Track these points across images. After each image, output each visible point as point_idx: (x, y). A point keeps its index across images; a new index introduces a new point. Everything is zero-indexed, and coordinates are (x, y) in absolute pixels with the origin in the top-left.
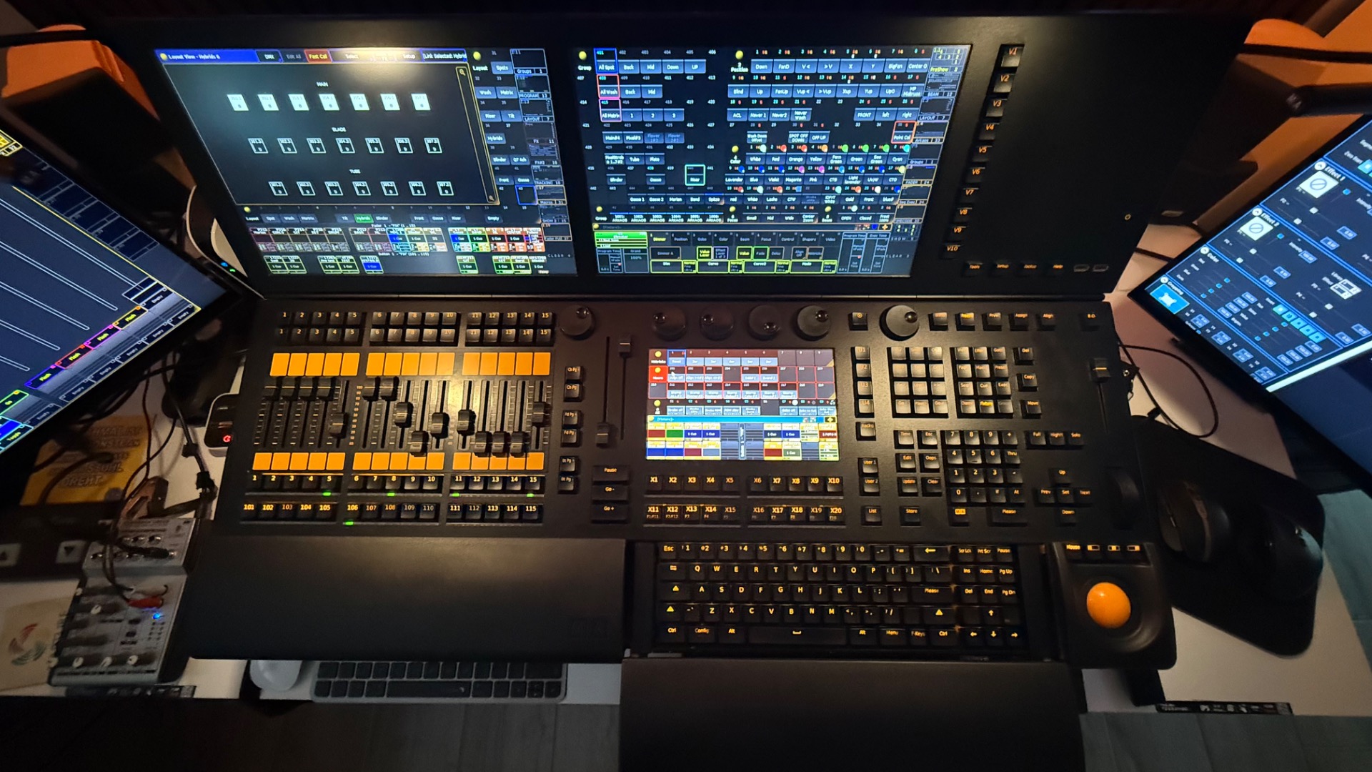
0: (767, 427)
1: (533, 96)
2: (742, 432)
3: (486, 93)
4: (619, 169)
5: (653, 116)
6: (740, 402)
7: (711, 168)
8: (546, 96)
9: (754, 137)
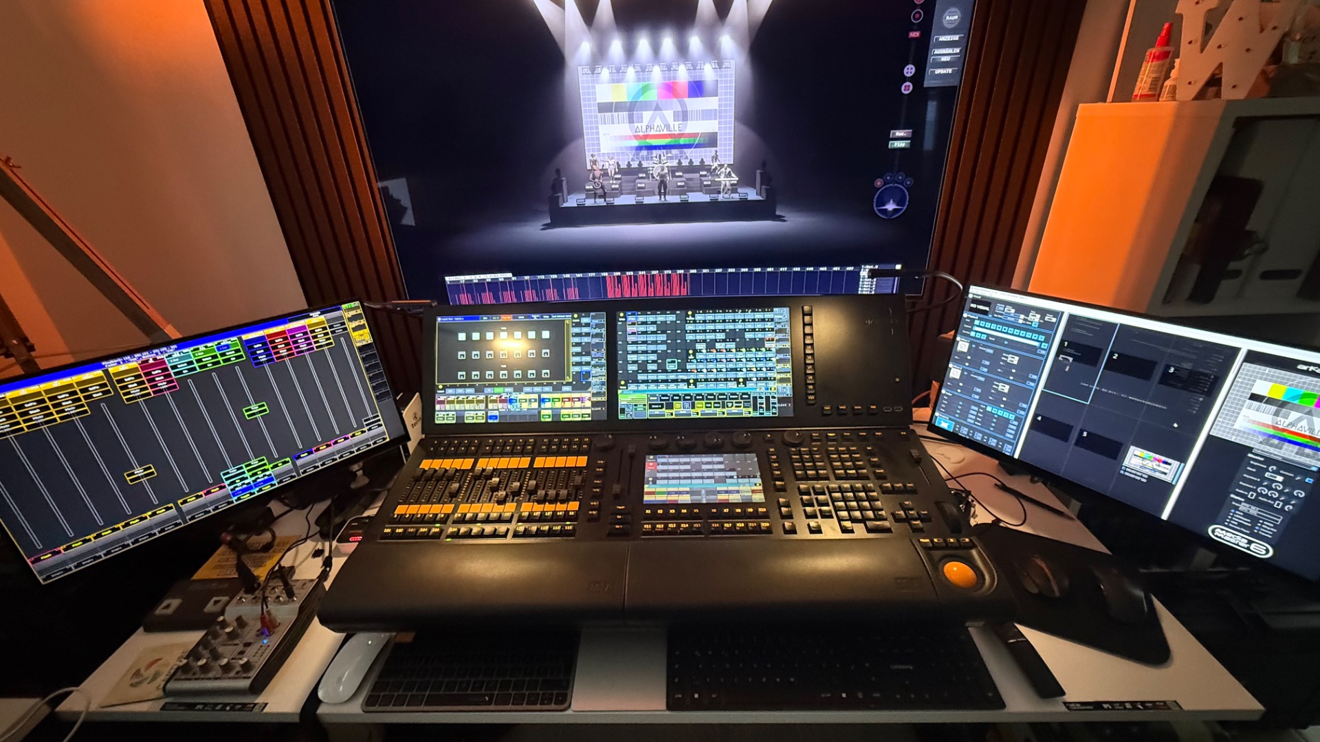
0: (719, 489)
1: (598, 331)
2: (703, 492)
3: (577, 330)
4: (634, 362)
5: (652, 338)
6: (702, 478)
7: (679, 361)
8: (604, 331)
9: (698, 346)
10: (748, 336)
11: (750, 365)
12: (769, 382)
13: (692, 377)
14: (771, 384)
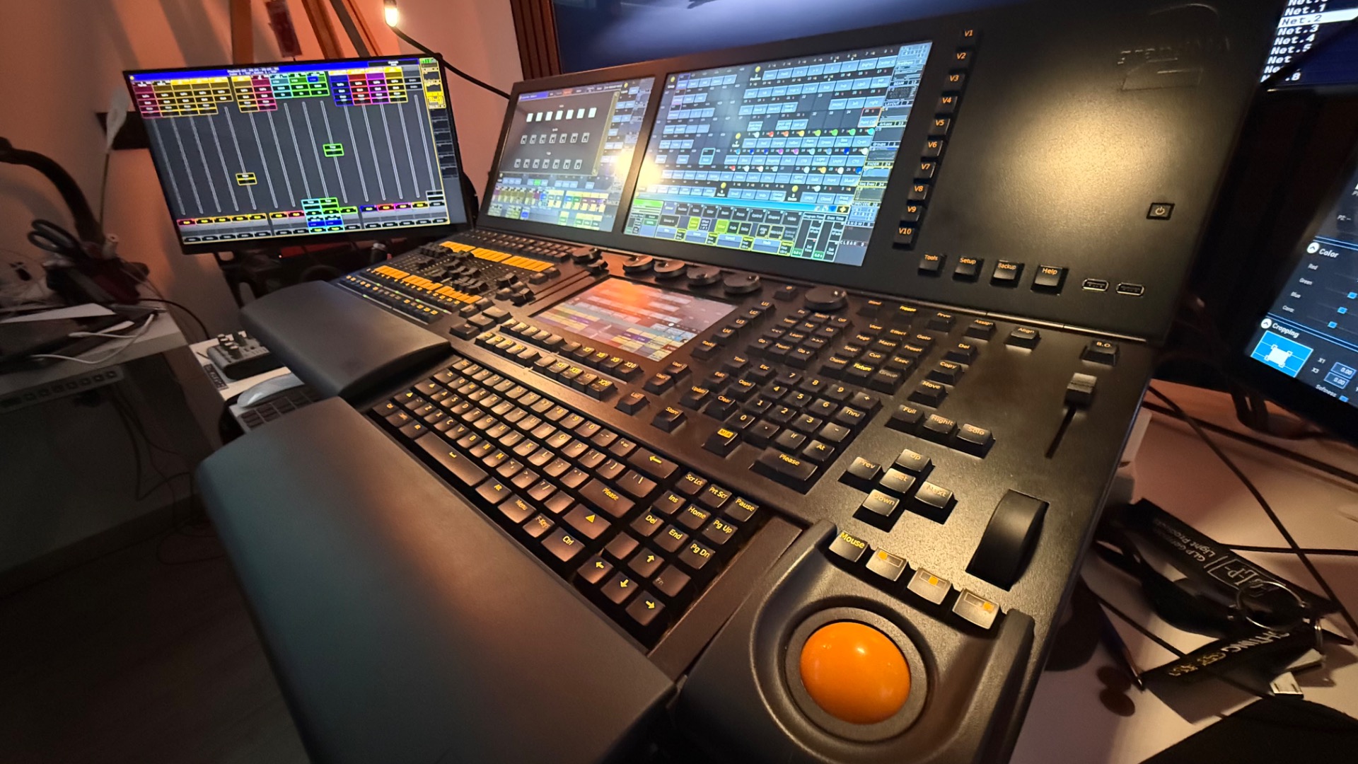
0: (630, 330)
2: (608, 327)
3: (621, 105)
4: (665, 151)
5: (696, 114)
6: (631, 313)
7: (718, 151)
9: (752, 127)
10: (836, 105)
11: (821, 161)
12: (841, 196)
13: (727, 177)
14: (845, 201)
